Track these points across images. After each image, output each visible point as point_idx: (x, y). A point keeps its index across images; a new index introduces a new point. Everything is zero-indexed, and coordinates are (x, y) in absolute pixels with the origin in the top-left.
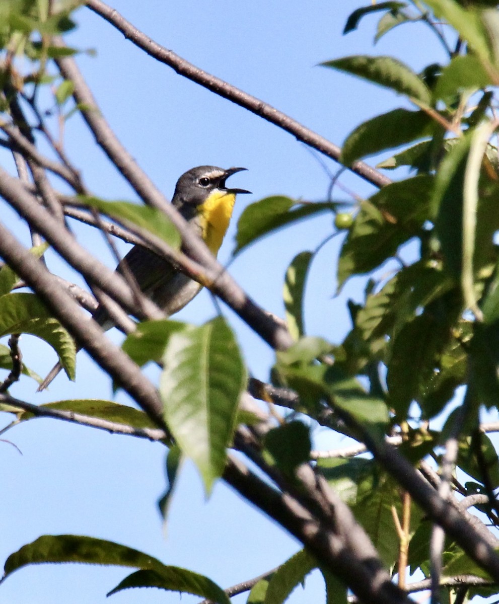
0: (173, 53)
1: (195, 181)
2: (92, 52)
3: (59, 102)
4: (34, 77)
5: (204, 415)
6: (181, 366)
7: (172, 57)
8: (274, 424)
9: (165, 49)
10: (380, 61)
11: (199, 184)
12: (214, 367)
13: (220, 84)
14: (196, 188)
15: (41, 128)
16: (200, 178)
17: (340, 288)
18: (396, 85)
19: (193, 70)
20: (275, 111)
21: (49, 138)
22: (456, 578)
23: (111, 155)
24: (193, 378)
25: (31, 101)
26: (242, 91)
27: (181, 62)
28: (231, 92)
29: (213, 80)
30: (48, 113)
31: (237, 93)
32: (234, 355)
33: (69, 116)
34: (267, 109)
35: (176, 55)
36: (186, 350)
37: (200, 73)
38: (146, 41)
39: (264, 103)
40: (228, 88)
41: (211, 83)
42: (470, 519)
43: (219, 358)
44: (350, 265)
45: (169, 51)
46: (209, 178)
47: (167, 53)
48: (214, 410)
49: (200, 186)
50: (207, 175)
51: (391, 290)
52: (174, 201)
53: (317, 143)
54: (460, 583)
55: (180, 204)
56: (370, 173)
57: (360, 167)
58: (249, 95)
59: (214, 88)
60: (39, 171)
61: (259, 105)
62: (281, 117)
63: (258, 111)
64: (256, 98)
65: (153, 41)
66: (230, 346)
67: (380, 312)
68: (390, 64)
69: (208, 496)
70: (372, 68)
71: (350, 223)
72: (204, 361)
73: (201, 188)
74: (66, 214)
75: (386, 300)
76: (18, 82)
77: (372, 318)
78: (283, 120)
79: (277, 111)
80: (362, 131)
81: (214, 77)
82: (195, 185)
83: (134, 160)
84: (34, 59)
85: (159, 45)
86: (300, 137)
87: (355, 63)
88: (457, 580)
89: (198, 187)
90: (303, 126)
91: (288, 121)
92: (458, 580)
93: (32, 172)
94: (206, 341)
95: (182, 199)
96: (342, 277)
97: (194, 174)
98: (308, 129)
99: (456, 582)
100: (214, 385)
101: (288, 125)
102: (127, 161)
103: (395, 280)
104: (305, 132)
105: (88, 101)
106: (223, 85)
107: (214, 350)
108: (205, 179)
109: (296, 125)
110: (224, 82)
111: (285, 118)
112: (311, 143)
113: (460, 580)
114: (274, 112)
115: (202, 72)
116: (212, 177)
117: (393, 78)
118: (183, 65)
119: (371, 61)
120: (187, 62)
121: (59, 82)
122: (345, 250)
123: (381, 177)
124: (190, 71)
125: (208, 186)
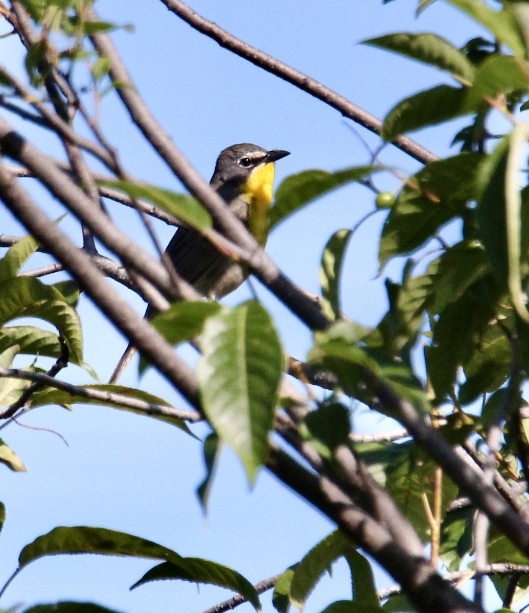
0: (216, 26)
1: (237, 160)
2: (129, 28)
3: (94, 78)
4: (70, 52)
5: (243, 402)
6: (218, 352)
7: (216, 30)
8: (312, 407)
9: (209, 21)
10: (422, 38)
11: (240, 164)
12: (251, 353)
13: (264, 57)
14: (237, 169)
15: (77, 104)
16: (241, 158)
17: (381, 269)
18: (440, 62)
19: (237, 43)
20: (320, 85)
21: (85, 116)
22: (507, 566)
23: (146, 134)
24: (231, 364)
25: (67, 77)
26: (287, 66)
27: (225, 35)
28: (275, 66)
29: (257, 53)
30: (84, 90)
31: (282, 67)
32: (272, 340)
33: (105, 93)
34: (312, 84)
35: (220, 28)
36: (222, 335)
37: (244, 46)
38: (189, 13)
39: (309, 77)
40: (272, 61)
41: (255, 57)
42: (521, 506)
43: (256, 342)
44: (392, 245)
45: (213, 23)
46: (250, 158)
47: (210, 26)
48: (254, 397)
49: (241, 166)
50: (249, 155)
51: (434, 271)
52: (213, 181)
53: (363, 119)
54: (511, 570)
55: (220, 183)
56: (417, 149)
57: (407, 144)
58: (294, 69)
59: (258, 62)
60: (74, 150)
61: (305, 80)
62: (326, 92)
63: (303, 86)
64: (300, 73)
65: (196, 13)
66: (267, 330)
67: (422, 293)
68: (433, 40)
69: (251, 485)
70: (414, 45)
71: (392, 202)
72: (241, 346)
73: (242, 168)
74: (102, 194)
75: (428, 282)
76: (52, 58)
77: (414, 300)
78: (328, 95)
79: (323, 86)
80: (404, 107)
81: (259, 51)
82: (236, 164)
83: (170, 138)
84: (70, 34)
85: (202, 17)
86: (345, 112)
87: (397, 40)
88: (507, 567)
89: (238, 167)
90: (349, 102)
91: (334, 96)
92: (509, 567)
93: (68, 151)
94: (242, 324)
95: (222, 179)
96: (384, 257)
97: (235, 153)
98: (353, 104)
99: (507, 570)
100: (252, 371)
101: (334, 100)
102: (163, 139)
103: (438, 261)
104: (351, 107)
105: (123, 78)
106: (268, 59)
107: (250, 334)
108: (246, 159)
109: (341, 101)
110: (268, 56)
111: (330, 93)
112: (357, 119)
113: (511, 567)
114: (319, 87)
115: (246, 45)
116: (254, 157)
117: (436, 54)
118: (227, 38)
119: (412, 37)
120: (231, 35)
121: (94, 59)
122: (387, 230)
123: (428, 154)
124: (234, 44)
125: (250, 167)
